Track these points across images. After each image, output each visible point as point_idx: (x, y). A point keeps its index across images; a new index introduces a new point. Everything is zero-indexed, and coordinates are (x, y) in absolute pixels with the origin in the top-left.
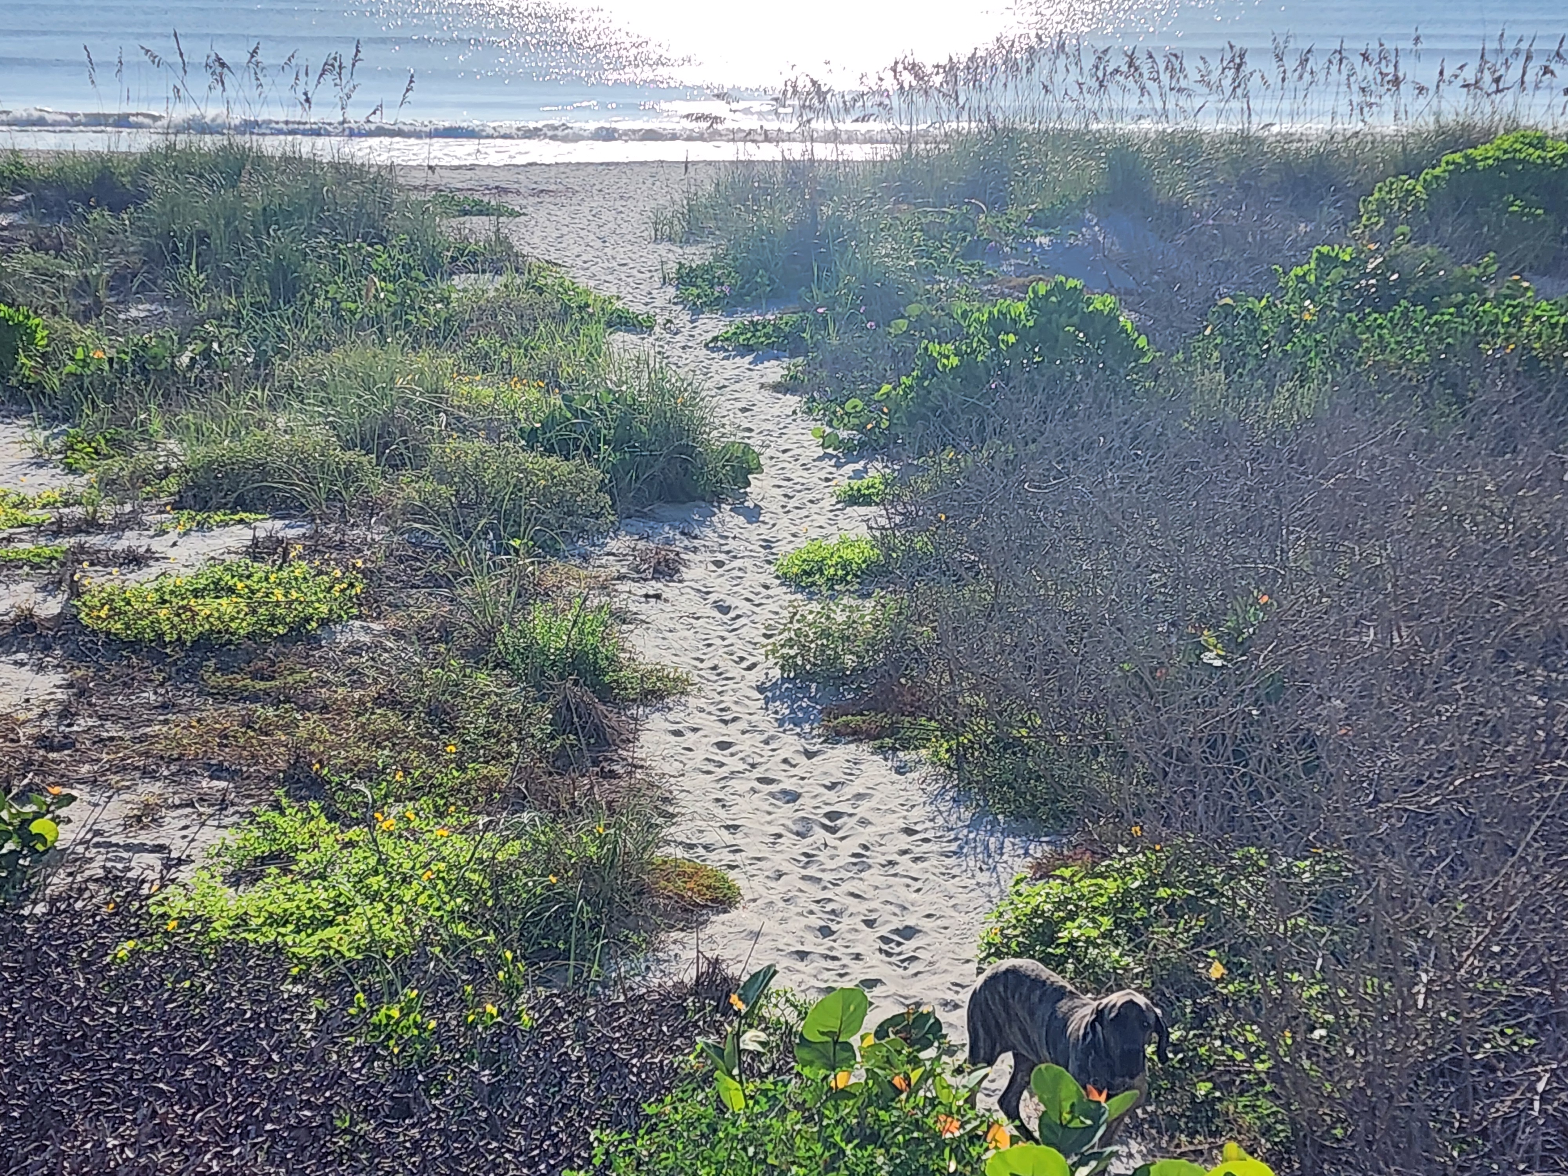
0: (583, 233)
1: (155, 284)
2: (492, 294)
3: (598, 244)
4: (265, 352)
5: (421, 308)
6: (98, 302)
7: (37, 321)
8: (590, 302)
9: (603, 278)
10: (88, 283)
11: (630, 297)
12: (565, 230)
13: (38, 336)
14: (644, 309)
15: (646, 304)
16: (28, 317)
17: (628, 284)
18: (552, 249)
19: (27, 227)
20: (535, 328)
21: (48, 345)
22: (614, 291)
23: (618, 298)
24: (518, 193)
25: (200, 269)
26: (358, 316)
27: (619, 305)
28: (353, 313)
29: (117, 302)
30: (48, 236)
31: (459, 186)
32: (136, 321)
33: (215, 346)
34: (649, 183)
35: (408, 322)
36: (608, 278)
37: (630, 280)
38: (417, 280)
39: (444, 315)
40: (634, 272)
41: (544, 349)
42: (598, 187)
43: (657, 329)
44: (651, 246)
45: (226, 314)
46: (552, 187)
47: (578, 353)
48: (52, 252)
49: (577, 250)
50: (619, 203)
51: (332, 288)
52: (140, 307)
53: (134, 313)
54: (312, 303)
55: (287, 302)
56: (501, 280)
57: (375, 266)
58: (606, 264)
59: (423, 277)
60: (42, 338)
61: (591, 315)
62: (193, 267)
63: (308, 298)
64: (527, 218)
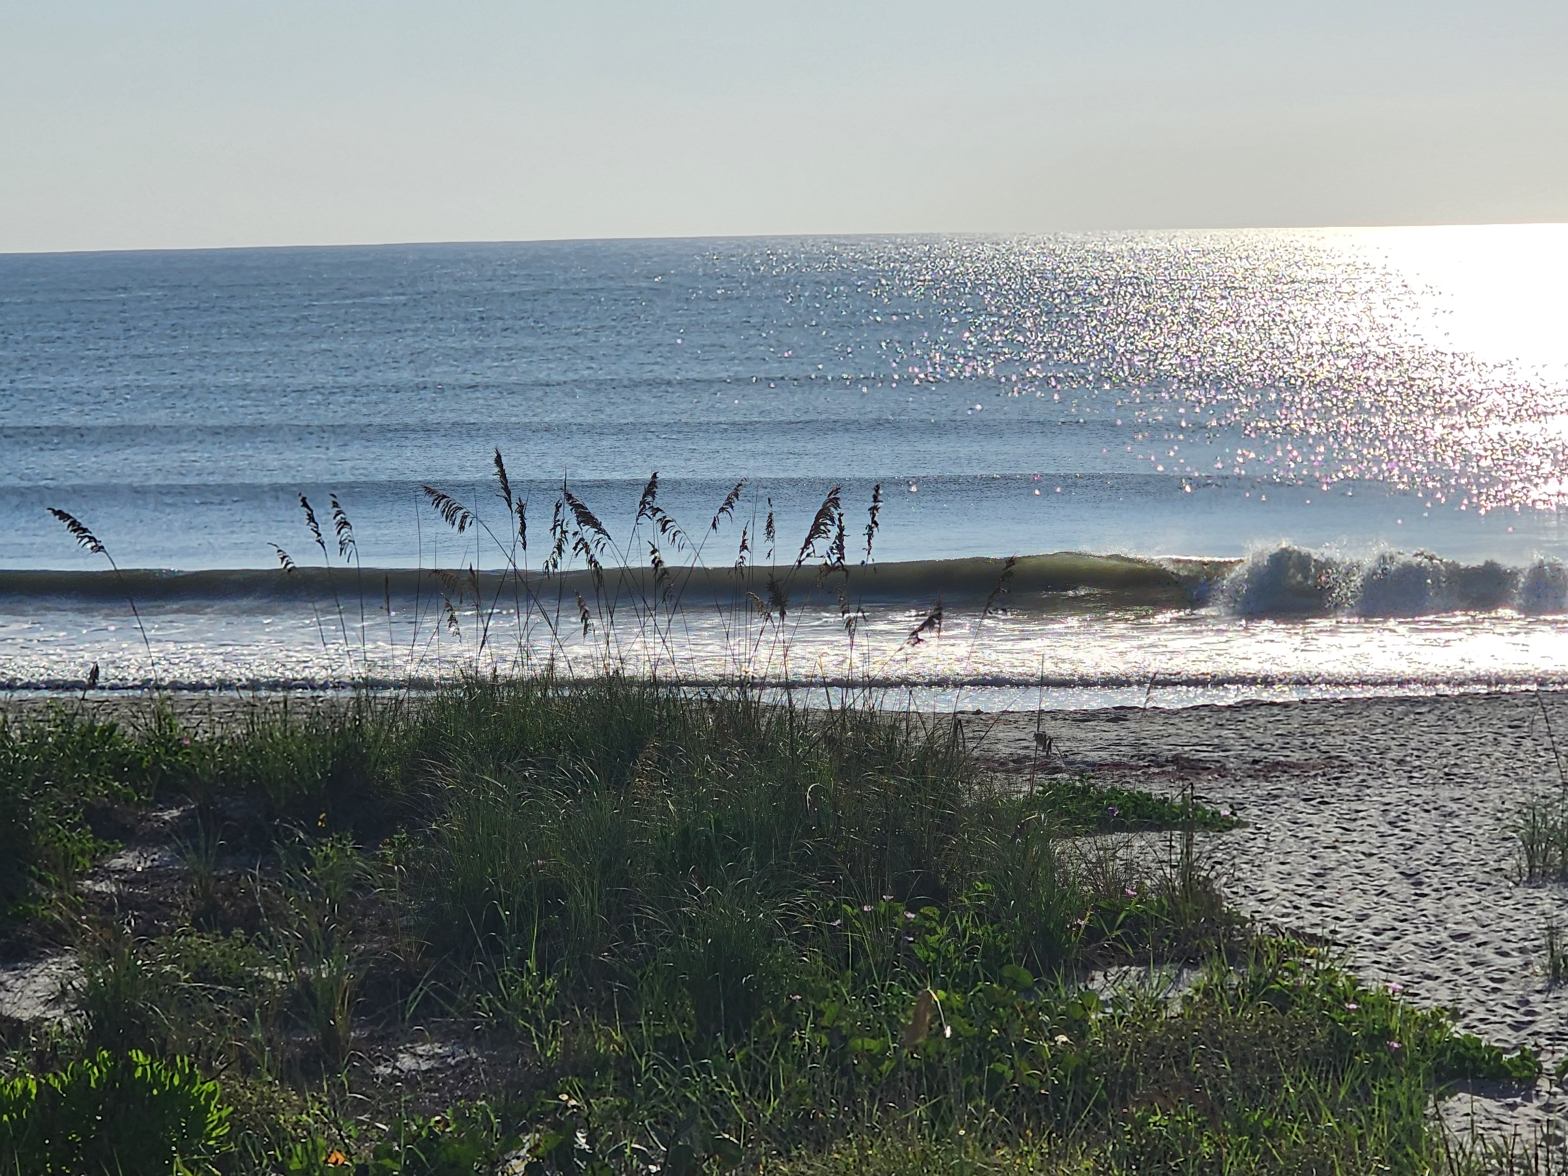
0: (1371, 865)
1: (451, 1000)
2: (1176, 1008)
3: (1405, 889)
4: (689, 1150)
5: (1023, 1047)
6: (331, 1039)
7: (209, 1086)
8: (1394, 1024)
9: (1419, 968)
10: (312, 996)
11: (1480, 1012)
12: (1330, 858)
13: (214, 1116)
14: (1513, 1038)
15: (1517, 1027)
16: (190, 1079)
17: (1474, 981)
18: (1304, 902)
19: (186, 877)
20: (1272, 1087)
21: (229, 1137)
22: (1444, 995)
23: (1455, 1015)
24: (1222, 771)
25: (546, 967)
26: (886, 1066)
27: (1458, 1030)
28: (875, 1060)
29: (370, 1039)
30: (229, 895)
31: (1094, 756)
32: (411, 1080)
33: (581, 1140)
34: (1507, 743)
35: (996, 1079)
36: (1433, 967)
37: (1478, 972)
38: (1014, 984)
39: (1072, 1059)
40: (1488, 953)
41: (1296, 1134)
42: (1396, 753)
43: (1544, 1084)
44: (1519, 893)
45: (603, 1064)
46: (1297, 756)
47: (1370, 1141)
48: (239, 932)
49: (1357, 904)
50: (1445, 793)
51: (830, 1009)
52: (420, 1050)
53: (406, 1062)
54: (786, 1037)
55: (736, 1036)
56: (1197, 977)
57: (921, 953)
58: (1425, 937)
59: (1027, 978)
60: (221, 1122)
61: (1398, 1055)
62: (531, 964)
63: (777, 1027)
64: (1246, 833)
